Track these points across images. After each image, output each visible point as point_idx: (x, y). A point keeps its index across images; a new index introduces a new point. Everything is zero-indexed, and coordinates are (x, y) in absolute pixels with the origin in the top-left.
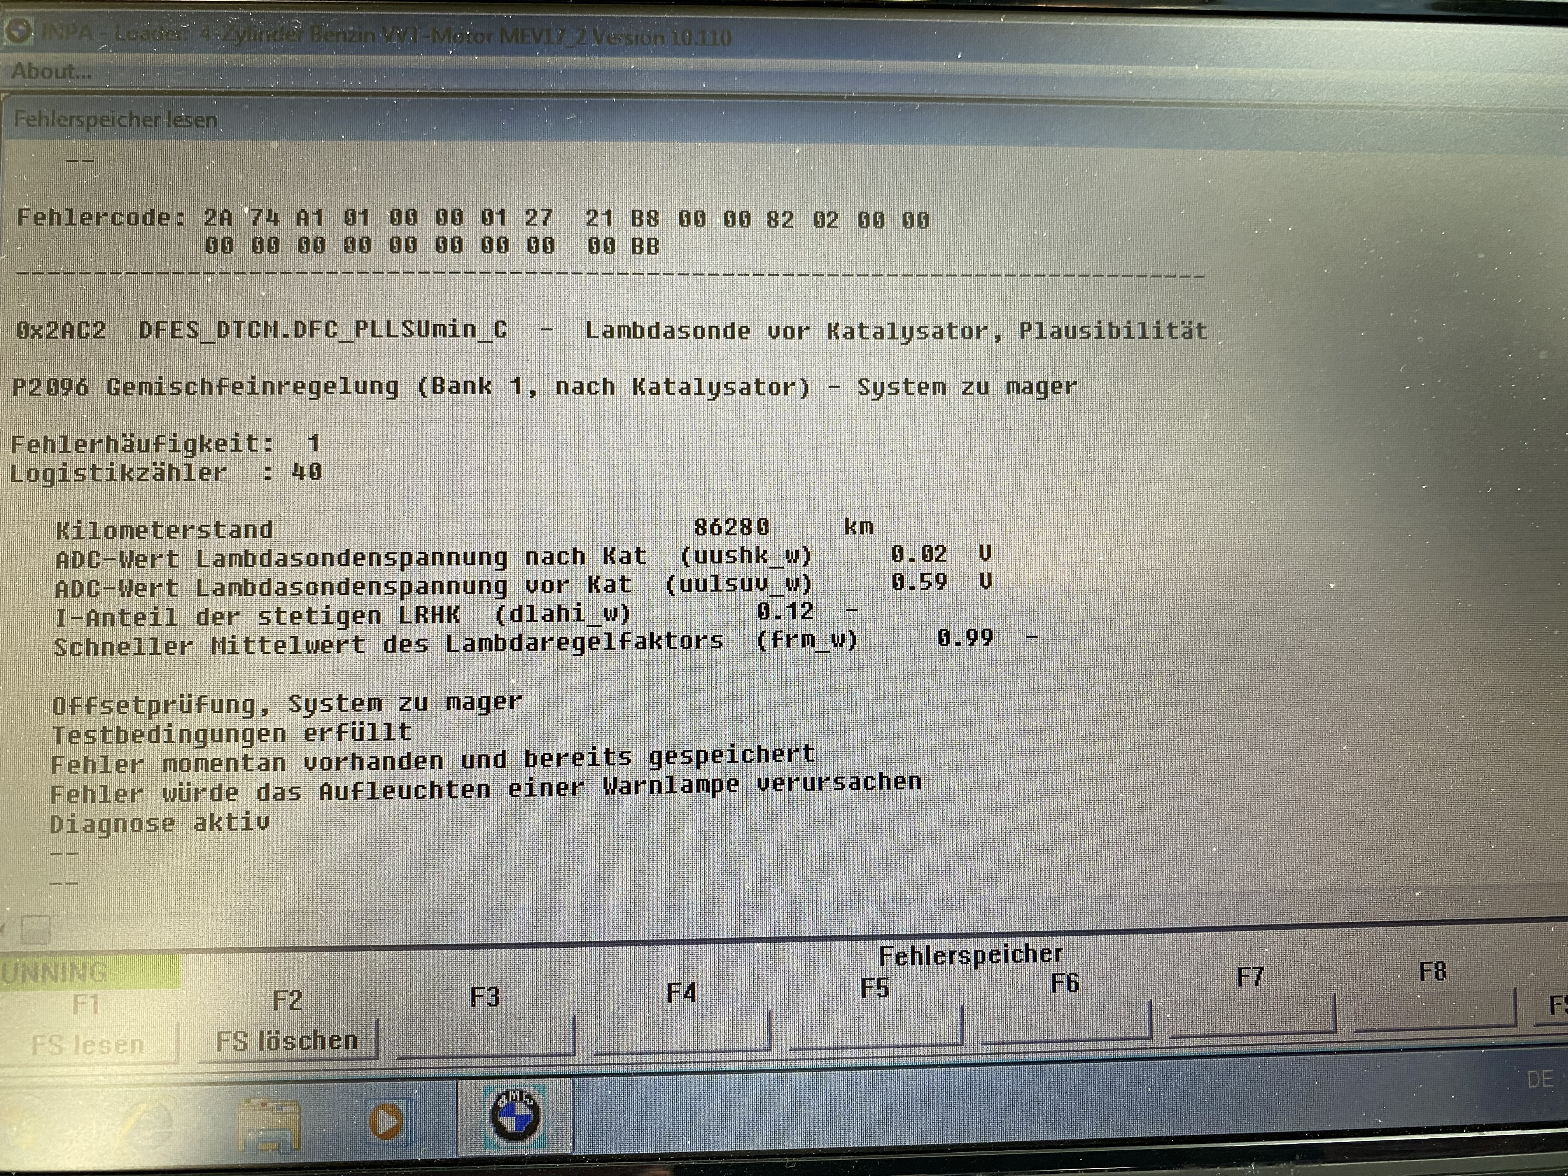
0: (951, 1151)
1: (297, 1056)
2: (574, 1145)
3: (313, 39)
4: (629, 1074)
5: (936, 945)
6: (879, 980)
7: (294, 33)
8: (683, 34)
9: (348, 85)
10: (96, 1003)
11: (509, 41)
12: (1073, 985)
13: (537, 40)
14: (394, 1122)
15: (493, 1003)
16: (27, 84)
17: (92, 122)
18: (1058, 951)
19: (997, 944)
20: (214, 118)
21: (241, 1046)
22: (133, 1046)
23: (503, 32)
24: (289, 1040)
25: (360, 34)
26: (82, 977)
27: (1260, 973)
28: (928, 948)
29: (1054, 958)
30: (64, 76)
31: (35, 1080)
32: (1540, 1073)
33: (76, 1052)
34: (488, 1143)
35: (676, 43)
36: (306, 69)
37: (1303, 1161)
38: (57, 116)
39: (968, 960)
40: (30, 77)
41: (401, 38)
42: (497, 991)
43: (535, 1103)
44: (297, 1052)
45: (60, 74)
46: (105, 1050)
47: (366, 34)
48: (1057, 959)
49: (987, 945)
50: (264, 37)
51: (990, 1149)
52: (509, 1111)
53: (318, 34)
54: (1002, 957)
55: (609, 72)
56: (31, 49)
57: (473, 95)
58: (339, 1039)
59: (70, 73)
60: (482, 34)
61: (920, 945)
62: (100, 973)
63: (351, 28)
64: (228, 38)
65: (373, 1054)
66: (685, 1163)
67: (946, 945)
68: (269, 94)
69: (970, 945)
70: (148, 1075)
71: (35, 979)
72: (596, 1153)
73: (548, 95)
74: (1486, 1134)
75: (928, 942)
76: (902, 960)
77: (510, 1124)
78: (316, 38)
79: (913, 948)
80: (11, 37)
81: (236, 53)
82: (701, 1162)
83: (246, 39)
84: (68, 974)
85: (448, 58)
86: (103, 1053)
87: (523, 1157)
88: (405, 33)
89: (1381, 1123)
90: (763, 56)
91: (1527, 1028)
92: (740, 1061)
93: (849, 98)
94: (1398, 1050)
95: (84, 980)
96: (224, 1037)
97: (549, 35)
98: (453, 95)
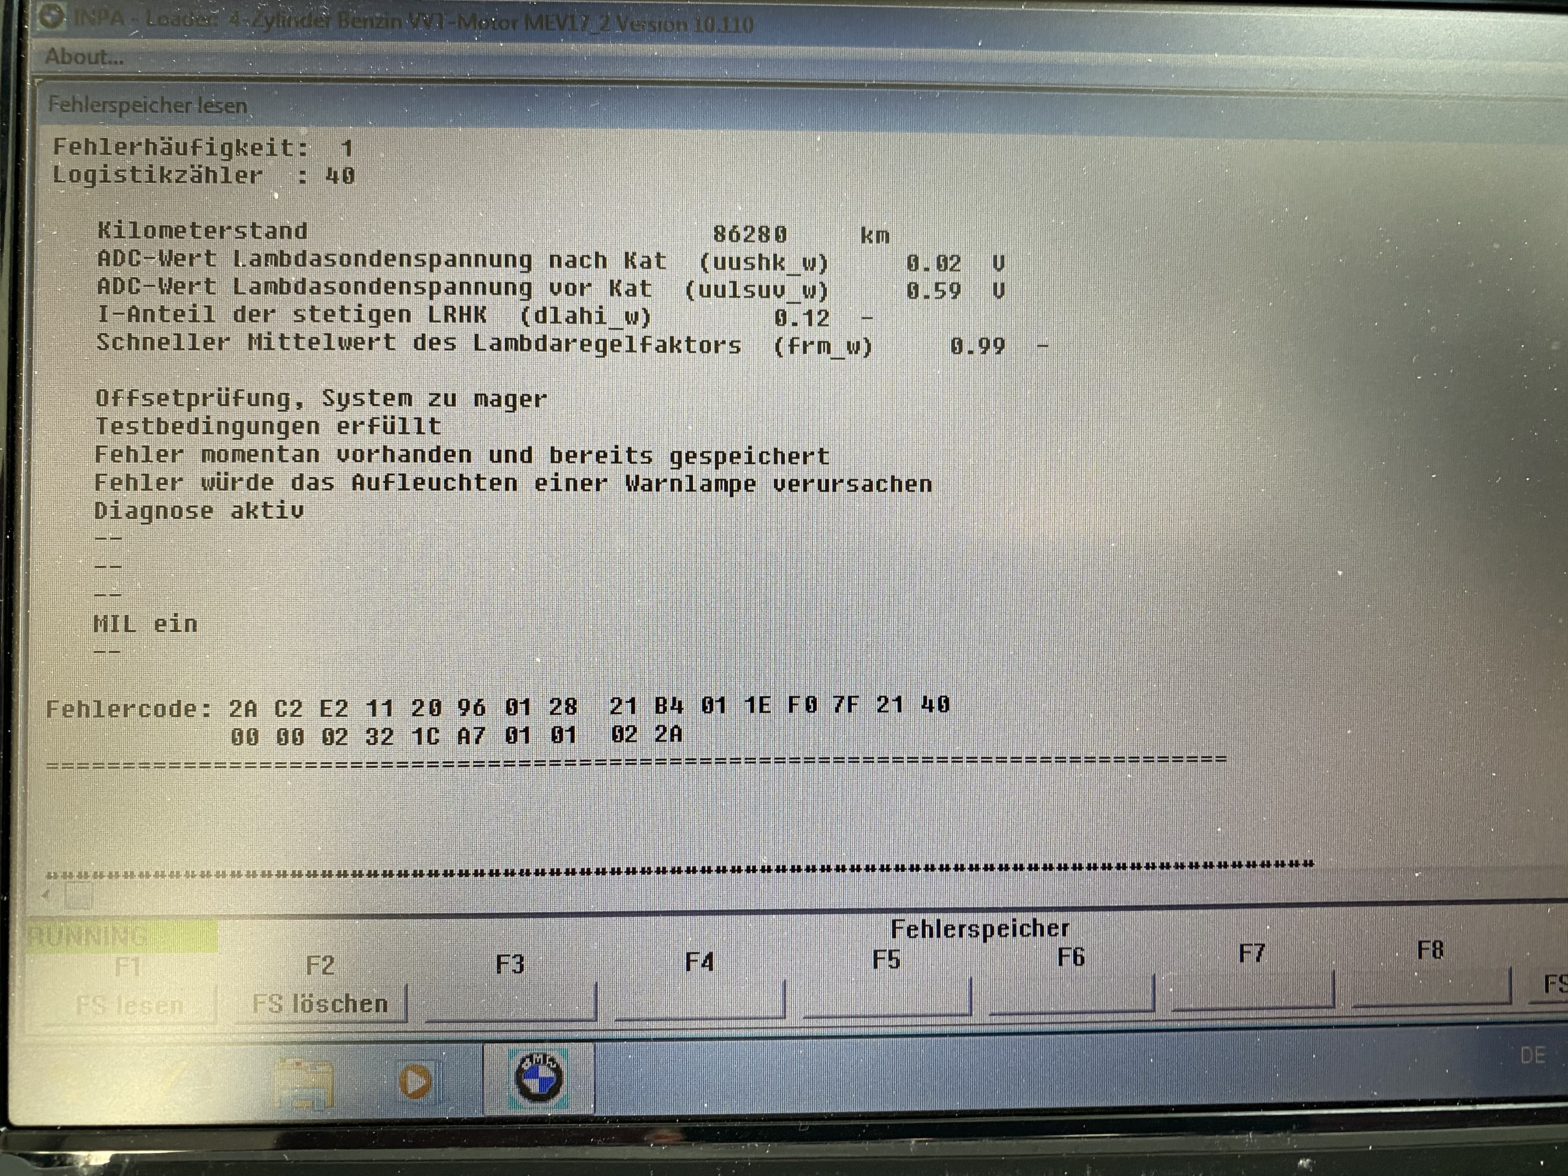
0: (959, 1116)
1: (329, 1019)
2: (595, 1106)
3: (340, 26)
4: (648, 1040)
5: (946, 919)
6: (890, 952)
7: (321, 18)
8: (706, 22)
9: (376, 70)
10: (137, 966)
11: (534, 28)
12: (1079, 960)
13: (562, 27)
14: (423, 1082)
15: (518, 970)
16: (60, 69)
17: (125, 107)
18: (1065, 926)
19: (1006, 918)
20: (244, 104)
21: (276, 1008)
22: (173, 1008)
23: (528, 19)
24: (322, 1003)
25: (387, 20)
26: (124, 941)
27: (1262, 949)
28: (938, 921)
29: (1061, 933)
30: (96, 62)
31: (79, 1038)
32: (1534, 1050)
33: (119, 1012)
34: (512, 1101)
35: (699, 30)
36: (334, 55)
37: (1300, 1130)
38: (90, 102)
39: (978, 934)
40: (64, 62)
41: (427, 25)
42: (522, 959)
43: (558, 1066)
44: (330, 1015)
45: (93, 59)
46: (146, 1011)
47: (393, 20)
48: (1064, 934)
49: (996, 919)
50: (293, 23)
51: (997, 1115)
52: (533, 1073)
53: (346, 20)
54: (1010, 931)
55: (633, 58)
56: (65, 35)
57: (499, 81)
58: (370, 1003)
59: (103, 59)
60: (507, 21)
61: (931, 919)
62: (140, 937)
63: (378, 15)
64: (257, 24)
65: (402, 1017)
66: (702, 1124)
67: (956, 919)
68: (298, 80)
69: (981, 919)
70: (187, 1034)
71: (79, 941)
72: (617, 1114)
73: (573, 82)
74: (1479, 1107)
75: (940, 916)
76: (912, 933)
77: (533, 1085)
78: (344, 24)
79: (924, 921)
80: (44, 22)
81: (266, 39)
82: (717, 1125)
83: (275, 25)
84: (110, 937)
85: (474, 44)
86: (145, 1013)
87: (546, 1117)
88: (431, 18)
89: (1376, 1096)
90: (784, 43)
91: (1521, 1007)
92: (756, 1028)
93: (870, 86)
94: (1395, 1026)
95: (126, 944)
96: (260, 999)
97: (573, 22)
98: (479, 81)
